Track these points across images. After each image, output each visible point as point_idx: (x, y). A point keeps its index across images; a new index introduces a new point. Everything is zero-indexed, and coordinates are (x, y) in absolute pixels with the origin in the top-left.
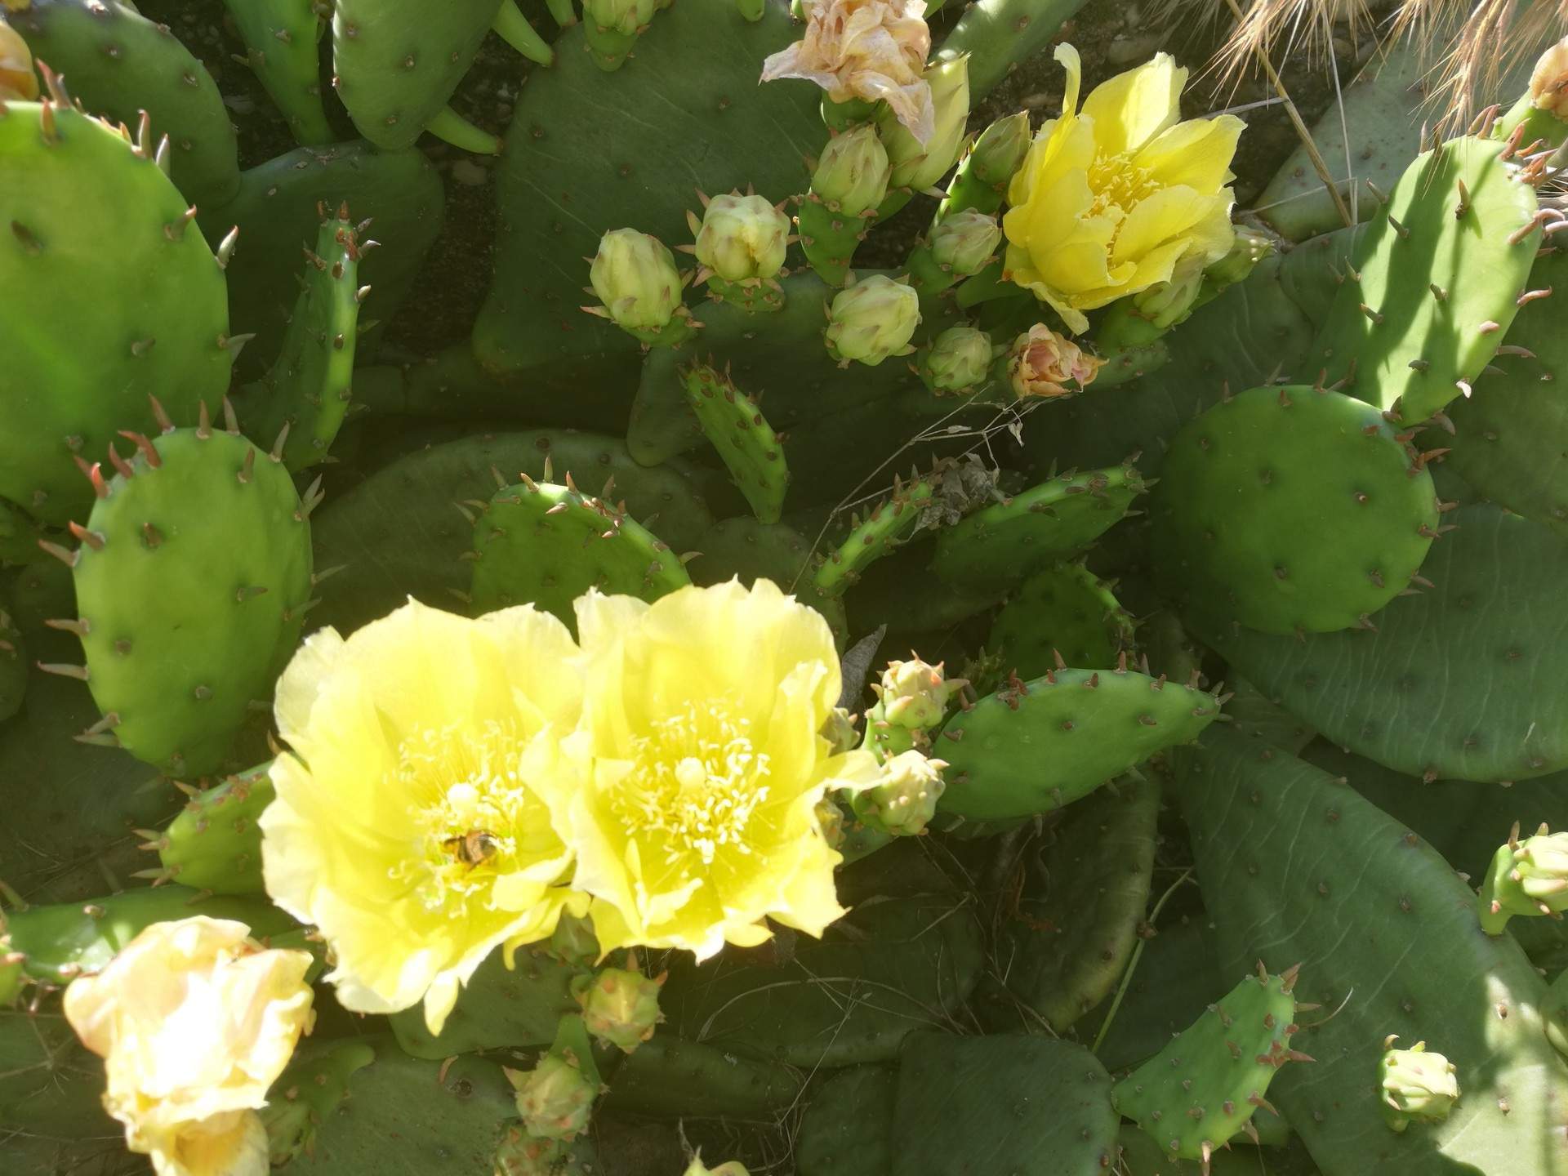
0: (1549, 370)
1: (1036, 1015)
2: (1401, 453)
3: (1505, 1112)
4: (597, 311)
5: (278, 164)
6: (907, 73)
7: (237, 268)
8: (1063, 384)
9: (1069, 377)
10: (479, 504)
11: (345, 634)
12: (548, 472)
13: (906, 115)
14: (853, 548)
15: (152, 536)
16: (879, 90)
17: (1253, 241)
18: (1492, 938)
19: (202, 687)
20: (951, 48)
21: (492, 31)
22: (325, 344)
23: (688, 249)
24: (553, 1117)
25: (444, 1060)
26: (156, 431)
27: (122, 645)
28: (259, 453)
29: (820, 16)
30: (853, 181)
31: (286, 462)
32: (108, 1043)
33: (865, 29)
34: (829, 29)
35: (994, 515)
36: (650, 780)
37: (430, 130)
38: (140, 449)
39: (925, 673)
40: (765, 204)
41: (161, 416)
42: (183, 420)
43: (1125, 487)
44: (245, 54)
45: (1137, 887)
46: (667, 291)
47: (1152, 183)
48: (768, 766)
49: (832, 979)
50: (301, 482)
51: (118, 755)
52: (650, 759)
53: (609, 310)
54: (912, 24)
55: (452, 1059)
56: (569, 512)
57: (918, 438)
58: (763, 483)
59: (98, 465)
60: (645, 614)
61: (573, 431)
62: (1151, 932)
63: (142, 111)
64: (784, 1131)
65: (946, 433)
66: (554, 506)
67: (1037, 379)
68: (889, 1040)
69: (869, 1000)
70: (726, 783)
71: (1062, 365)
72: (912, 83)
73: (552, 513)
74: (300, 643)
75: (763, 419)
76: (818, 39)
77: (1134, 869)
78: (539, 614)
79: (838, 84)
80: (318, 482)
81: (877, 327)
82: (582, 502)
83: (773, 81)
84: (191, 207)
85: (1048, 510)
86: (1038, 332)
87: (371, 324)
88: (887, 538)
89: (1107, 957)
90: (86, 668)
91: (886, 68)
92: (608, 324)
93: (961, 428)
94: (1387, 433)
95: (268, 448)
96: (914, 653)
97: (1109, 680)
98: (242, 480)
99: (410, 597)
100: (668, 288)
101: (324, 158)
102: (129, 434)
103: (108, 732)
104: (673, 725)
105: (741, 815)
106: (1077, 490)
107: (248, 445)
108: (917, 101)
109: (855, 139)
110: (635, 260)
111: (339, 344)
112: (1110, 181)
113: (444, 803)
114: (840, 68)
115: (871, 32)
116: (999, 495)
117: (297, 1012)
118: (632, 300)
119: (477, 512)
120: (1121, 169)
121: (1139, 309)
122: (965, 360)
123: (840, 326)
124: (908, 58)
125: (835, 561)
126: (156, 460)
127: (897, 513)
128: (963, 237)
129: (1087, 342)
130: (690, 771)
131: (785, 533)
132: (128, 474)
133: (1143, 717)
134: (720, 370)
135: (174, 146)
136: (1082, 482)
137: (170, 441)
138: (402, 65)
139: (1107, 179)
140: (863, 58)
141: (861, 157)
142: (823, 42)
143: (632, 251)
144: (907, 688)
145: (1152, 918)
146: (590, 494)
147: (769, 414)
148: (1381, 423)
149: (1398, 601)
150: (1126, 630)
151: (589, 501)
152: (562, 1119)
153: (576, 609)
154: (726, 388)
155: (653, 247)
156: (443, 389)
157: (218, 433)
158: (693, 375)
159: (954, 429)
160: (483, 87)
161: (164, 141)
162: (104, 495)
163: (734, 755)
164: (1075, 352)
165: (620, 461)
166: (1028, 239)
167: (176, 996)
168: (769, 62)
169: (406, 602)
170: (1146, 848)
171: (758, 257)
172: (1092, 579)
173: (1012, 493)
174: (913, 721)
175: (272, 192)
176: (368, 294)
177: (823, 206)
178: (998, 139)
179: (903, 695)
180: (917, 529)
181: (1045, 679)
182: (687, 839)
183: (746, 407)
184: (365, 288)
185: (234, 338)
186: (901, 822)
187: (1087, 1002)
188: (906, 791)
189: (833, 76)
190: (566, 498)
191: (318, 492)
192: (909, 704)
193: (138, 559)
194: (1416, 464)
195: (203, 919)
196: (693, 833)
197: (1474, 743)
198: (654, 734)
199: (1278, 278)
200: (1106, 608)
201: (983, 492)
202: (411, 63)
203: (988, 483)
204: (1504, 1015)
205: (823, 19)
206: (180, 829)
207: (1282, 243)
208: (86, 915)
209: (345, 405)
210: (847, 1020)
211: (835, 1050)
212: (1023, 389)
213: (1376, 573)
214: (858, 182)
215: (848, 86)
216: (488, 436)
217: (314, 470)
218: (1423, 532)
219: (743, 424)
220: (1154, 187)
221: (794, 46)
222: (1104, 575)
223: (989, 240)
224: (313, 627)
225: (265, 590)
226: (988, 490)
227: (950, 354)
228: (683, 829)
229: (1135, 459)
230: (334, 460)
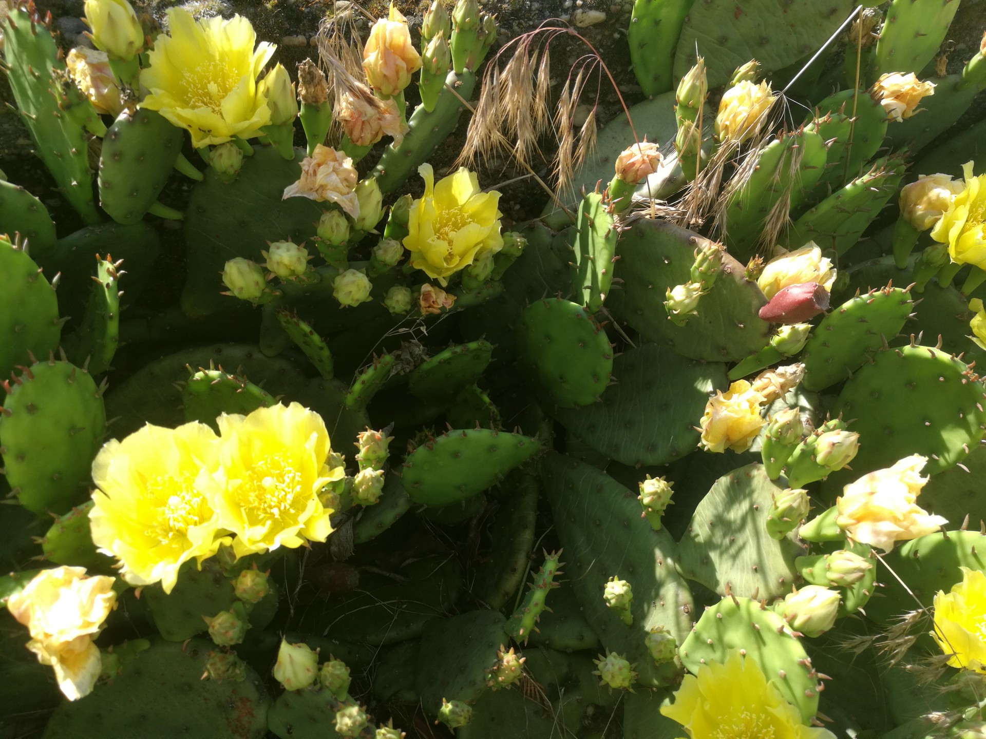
0: (651, 283)
1: (484, 604)
2: (592, 325)
3: (663, 605)
4: (228, 293)
5: (76, 235)
6: (346, 190)
7: (60, 290)
8: (440, 309)
9: (442, 305)
10: (183, 383)
11: (120, 440)
12: (212, 366)
13: (346, 207)
14: (357, 387)
15: (32, 409)
16: (334, 199)
17: (518, 240)
18: (657, 532)
19: (57, 475)
20: (381, 164)
21: (174, 168)
22: (104, 319)
23: (264, 265)
24: (223, 631)
25: (184, 641)
26: (30, 364)
27: (21, 457)
28: (77, 369)
29: (306, 170)
30: (333, 232)
31: (90, 372)
32: (28, 618)
33: (325, 174)
34: (311, 174)
35: (425, 366)
36: (252, 488)
37: (149, 212)
38: (24, 373)
39: (373, 435)
40: (293, 246)
41: (32, 358)
42: (43, 358)
43: (481, 349)
44: (57, 187)
45: (527, 535)
46: (257, 283)
47: (470, 220)
48: (301, 477)
49: (389, 602)
50: (97, 380)
51: (18, 508)
52: (252, 479)
53: (233, 292)
54: (346, 170)
55: (188, 640)
56: (222, 383)
57: (386, 335)
58: (321, 361)
59: (7, 381)
60: (245, 421)
61: (233, 343)
62: (534, 556)
63: (17, 232)
64: (368, 677)
65: (398, 332)
66: (214, 380)
67: (429, 307)
68: (416, 627)
69: (405, 609)
70: (283, 486)
71: (438, 300)
72: (348, 193)
73: (214, 384)
74: (101, 446)
75: (313, 332)
76: (306, 180)
77: (526, 527)
78: (201, 425)
79: (317, 196)
80: (106, 379)
81: (350, 292)
82: (227, 377)
83: (288, 199)
84: (40, 268)
85: (447, 362)
86: (426, 287)
87: (125, 307)
88: (374, 381)
89: (514, 570)
90: (5, 468)
91: (335, 189)
92: (234, 298)
93: (404, 329)
94: (585, 316)
95: (80, 366)
96: (367, 427)
97: (471, 433)
98: (70, 382)
99: (147, 422)
100: (258, 282)
101: (98, 231)
102: (19, 367)
103: (15, 497)
104: (260, 465)
105: (290, 497)
106: (456, 352)
107: (72, 366)
108: (351, 201)
109: (331, 215)
110: (240, 272)
111: (111, 318)
112: (451, 220)
113: (167, 505)
114: (317, 190)
115: (328, 175)
116: (425, 357)
117: (109, 600)
118: (241, 289)
119: (183, 387)
120: (455, 215)
121: (470, 274)
122: (397, 301)
123: (337, 291)
124: (345, 183)
125: (350, 393)
126: (32, 376)
127: (375, 369)
128: (385, 251)
129: (448, 290)
130: (268, 482)
131: (337, 383)
132: (20, 383)
133: (492, 449)
134: (291, 312)
135: (30, 244)
136: (458, 349)
137: (37, 368)
138: (131, 195)
139: (449, 220)
140: (326, 186)
141: (334, 222)
142: (309, 180)
143: (238, 268)
144: (367, 442)
145: (535, 550)
146: (231, 373)
147: (317, 328)
148: (582, 311)
149: (608, 388)
150: (494, 412)
151: (230, 377)
152: (227, 632)
153: (217, 422)
154: (295, 320)
155: (249, 265)
156: (168, 328)
157: (58, 363)
158: (280, 315)
159: (402, 330)
160: (174, 186)
161: (26, 241)
162: (10, 393)
163: (287, 475)
164: (444, 294)
165: (257, 356)
166: (420, 247)
167: (56, 597)
168: (286, 190)
169: (145, 424)
170: (531, 517)
171: (292, 268)
172: (479, 390)
173: (431, 356)
174: (372, 456)
175: (74, 249)
176: (123, 295)
177: (323, 242)
178: (400, 206)
179: (366, 445)
180: (391, 375)
181: (443, 436)
182: (268, 510)
183: (306, 328)
184: (121, 292)
185: (61, 320)
186: (366, 498)
187: (507, 594)
188: (365, 483)
189: (315, 193)
190: (221, 376)
191: (106, 384)
192: (368, 449)
193: (26, 419)
194: (598, 330)
195: (66, 567)
196: (270, 507)
197: (652, 448)
198: (253, 470)
199: (551, 249)
200: (485, 403)
201: (418, 356)
202: (135, 194)
203: (420, 352)
204: (661, 564)
205: (308, 171)
206: (52, 533)
207: (552, 232)
208: (10, 577)
209: (117, 343)
210: (396, 620)
211: (391, 634)
212: (424, 312)
213: (596, 377)
214: (335, 233)
215: (321, 197)
216: (191, 350)
217: (104, 374)
218: (607, 358)
219: (305, 335)
220: (470, 222)
221: (297, 182)
222: (483, 388)
223: (396, 252)
224: (107, 440)
225: (84, 428)
226: (420, 355)
227: (392, 298)
228: (266, 505)
229: (484, 336)
230: (113, 369)
